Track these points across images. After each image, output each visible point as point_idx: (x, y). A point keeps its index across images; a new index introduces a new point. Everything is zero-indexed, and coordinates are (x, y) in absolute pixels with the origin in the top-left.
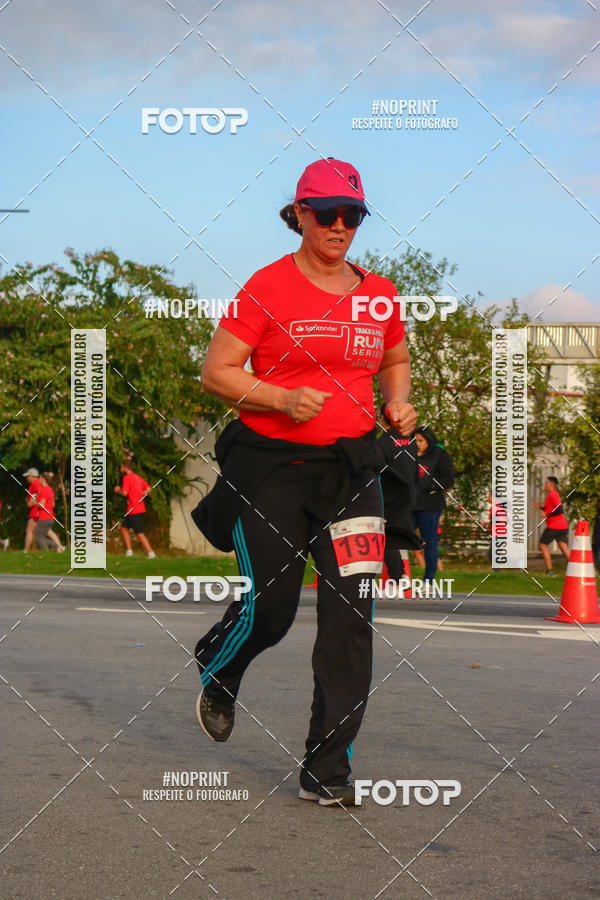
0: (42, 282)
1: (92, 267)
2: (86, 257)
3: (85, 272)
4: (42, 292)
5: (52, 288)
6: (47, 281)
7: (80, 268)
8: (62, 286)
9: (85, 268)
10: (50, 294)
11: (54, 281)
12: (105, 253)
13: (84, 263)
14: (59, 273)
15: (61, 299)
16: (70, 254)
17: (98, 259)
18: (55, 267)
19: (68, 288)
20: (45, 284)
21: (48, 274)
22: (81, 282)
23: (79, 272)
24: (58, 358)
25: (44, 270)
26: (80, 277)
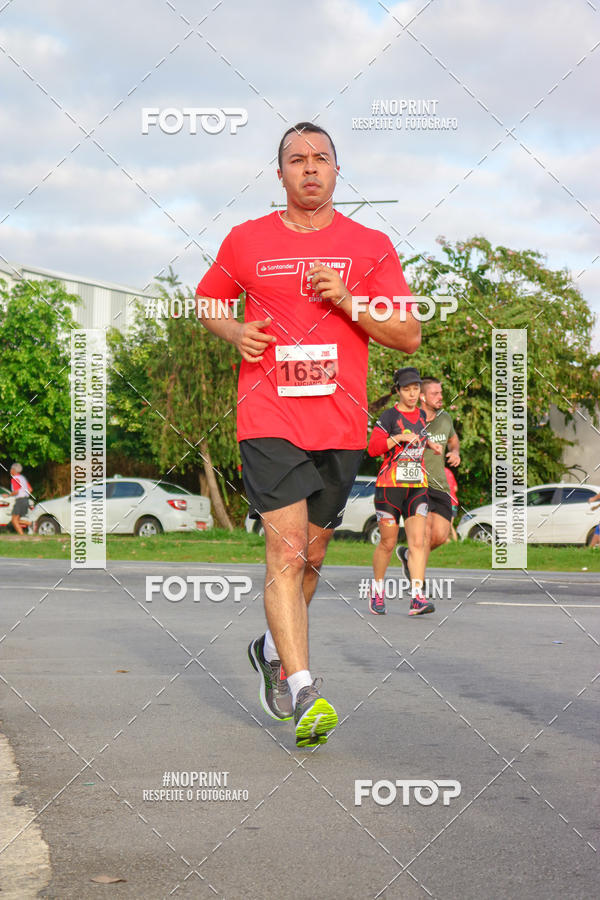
0: (414, 271)
1: (464, 254)
2: (458, 244)
3: (457, 259)
4: (415, 281)
5: (425, 277)
6: (419, 270)
7: (452, 255)
8: (435, 274)
9: (458, 256)
10: (422, 284)
11: (426, 271)
12: (477, 240)
13: (456, 251)
14: (431, 262)
15: (434, 288)
16: (442, 243)
17: (470, 245)
18: (427, 257)
19: (441, 276)
20: (418, 273)
21: (420, 263)
22: (454, 270)
23: (451, 259)
24: (432, 348)
25: (416, 259)
26: (452, 265)
